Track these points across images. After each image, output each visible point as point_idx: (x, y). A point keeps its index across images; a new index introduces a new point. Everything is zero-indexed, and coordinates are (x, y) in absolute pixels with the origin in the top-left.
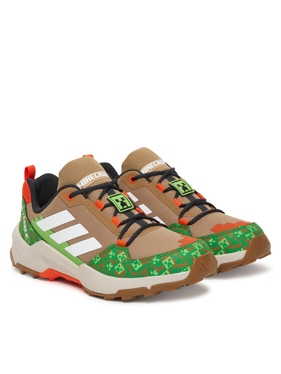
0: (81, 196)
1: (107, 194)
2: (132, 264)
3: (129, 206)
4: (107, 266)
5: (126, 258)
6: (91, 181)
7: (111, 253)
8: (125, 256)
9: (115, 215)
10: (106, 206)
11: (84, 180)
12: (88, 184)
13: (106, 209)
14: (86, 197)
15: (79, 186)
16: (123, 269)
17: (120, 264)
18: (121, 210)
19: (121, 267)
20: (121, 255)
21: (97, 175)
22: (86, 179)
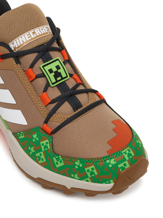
0: (12, 60)
1: (40, 60)
2: (54, 158)
3: (63, 77)
4: (29, 148)
5: (49, 148)
6: (26, 42)
7: (35, 136)
8: (48, 145)
9: (45, 90)
10: (38, 77)
11: (17, 40)
12: (21, 45)
13: (37, 80)
14: (18, 62)
15: (12, 46)
16: (45, 160)
17: (42, 153)
18: (53, 84)
19: (43, 157)
20: (44, 142)
21: (34, 33)
22: (20, 39)
